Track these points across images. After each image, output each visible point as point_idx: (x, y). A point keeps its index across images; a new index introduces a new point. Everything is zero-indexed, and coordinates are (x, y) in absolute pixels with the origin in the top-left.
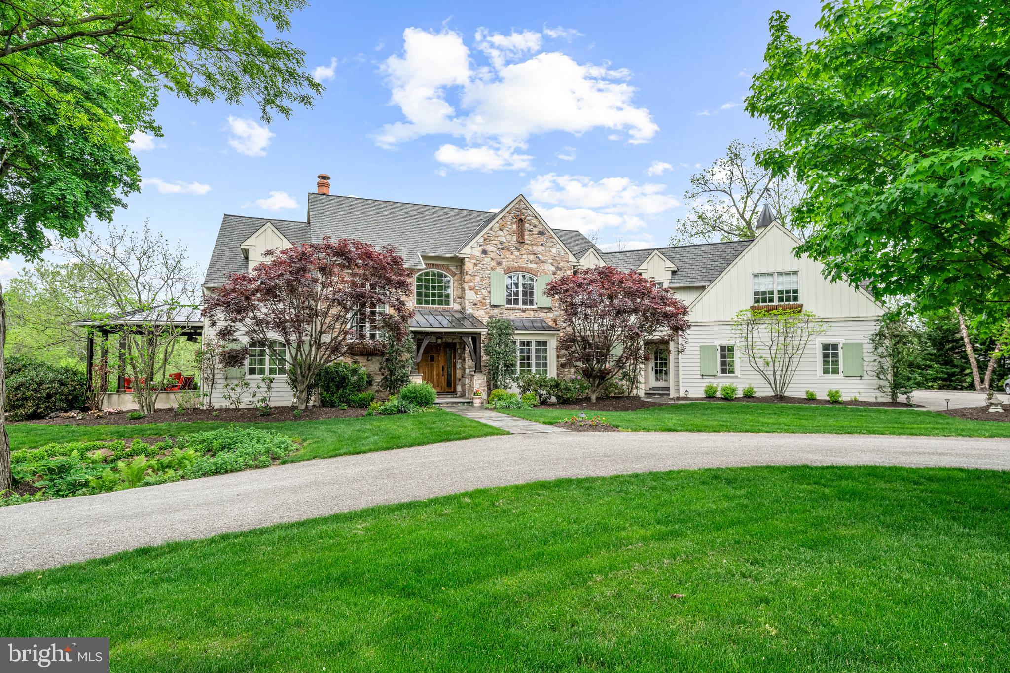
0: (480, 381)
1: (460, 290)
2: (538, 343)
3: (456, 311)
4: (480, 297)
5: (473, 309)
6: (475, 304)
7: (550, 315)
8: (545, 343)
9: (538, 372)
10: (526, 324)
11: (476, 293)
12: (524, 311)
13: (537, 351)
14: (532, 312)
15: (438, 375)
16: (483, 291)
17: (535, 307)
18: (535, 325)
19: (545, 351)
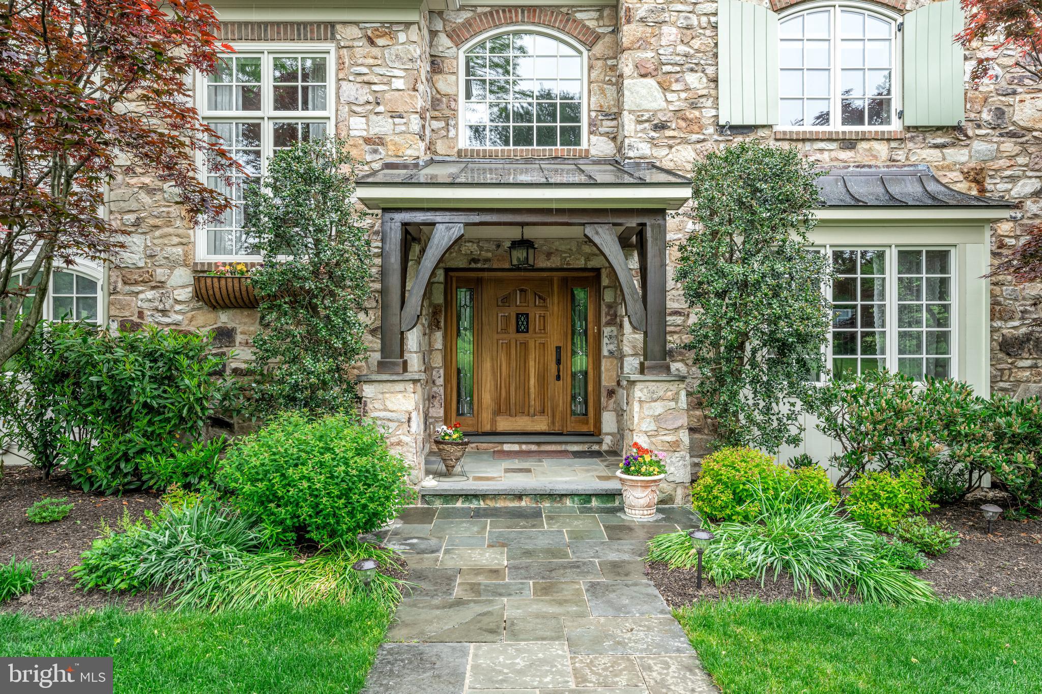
0: (659, 408)
1: (611, 91)
2: (909, 259)
3: (598, 162)
4: (677, 100)
5: (652, 142)
6: (661, 127)
7: (957, 155)
8: (940, 259)
9: (909, 370)
10: (860, 189)
11: (665, 88)
12: (849, 143)
13: (908, 288)
14: (882, 149)
15: (542, 379)
16: (693, 79)
17: (895, 126)
18: (895, 190)
19: (941, 289)
